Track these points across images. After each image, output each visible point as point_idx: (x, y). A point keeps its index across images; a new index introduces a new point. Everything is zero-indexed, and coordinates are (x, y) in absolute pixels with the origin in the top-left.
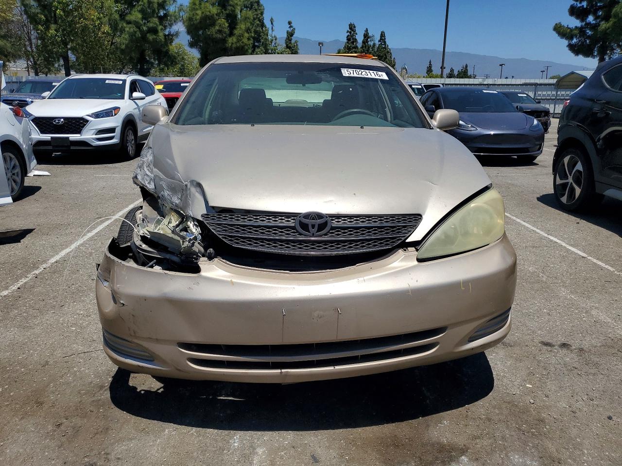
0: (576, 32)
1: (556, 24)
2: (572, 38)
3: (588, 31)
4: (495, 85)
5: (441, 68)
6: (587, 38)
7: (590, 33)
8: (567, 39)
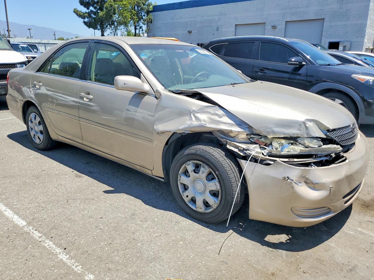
0: (87, 15)
1: (75, 9)
2: (85, 18)
3: (93, 15)
4: (49, 44)
5: (7, 31)
6: (93, 19)
7: (94, 16)
8: (82, 18)
